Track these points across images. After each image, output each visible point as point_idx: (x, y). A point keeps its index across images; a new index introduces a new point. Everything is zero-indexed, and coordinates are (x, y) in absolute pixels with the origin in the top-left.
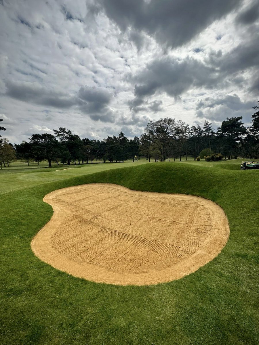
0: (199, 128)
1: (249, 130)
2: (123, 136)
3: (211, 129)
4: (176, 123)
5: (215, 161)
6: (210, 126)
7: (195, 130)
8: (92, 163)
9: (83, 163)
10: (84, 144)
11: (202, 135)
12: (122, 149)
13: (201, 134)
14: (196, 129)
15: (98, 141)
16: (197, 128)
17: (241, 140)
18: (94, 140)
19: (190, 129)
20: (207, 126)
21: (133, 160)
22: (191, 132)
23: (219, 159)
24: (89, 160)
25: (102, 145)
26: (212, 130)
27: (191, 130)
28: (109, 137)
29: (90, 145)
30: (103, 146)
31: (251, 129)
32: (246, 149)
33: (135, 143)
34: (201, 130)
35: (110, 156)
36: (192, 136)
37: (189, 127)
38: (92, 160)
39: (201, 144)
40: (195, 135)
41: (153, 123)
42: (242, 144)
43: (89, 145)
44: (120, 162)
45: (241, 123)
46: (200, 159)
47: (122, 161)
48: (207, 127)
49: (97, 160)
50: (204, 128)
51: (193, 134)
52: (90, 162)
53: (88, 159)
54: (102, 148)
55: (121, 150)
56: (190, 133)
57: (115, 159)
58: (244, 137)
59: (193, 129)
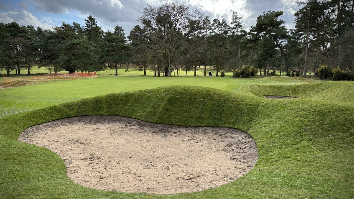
0: (225, 23)
1: (291, 33)
2: (94, 24)
3: (241, 26)
4: (191, 13)
5: (246, 78)
6: (240, 21)
7: (219, 25)
8: (29, 75)
9: (8, 73)
10: (11, 35)
11: (228, 35)
12: (93, 49)
13: (226, 32)
14: (219, 23)
15: (39, 28)
16: (221, 22)
17: (281, 48)
18: (28, 27)
19: (210, 23)
20: (236, 20)
21: (115, 70)
22: (213, 28)
23: (252, 75)
24: (22, 67)
25: (50, 38)
26: (244, 28)
27: (213, 25)
28: (64, 24)
29: (25, 36)
30: (53, 40)
31: (294, 31)
32: (286, 61)
33: (120, 41)
34: (228, 26)
35: (68, 62)
36: (213, 34)
37: (209, 19)
38: (30, 67)
39: (226, 49)
40: (218, 33)
41: (153, 10)
42: (282, 52)
43: (22, 36)
44: (88, 74)
45: (281, 22)
46: (226, 74)
47: (93, 73)
48: (236, 22)
49: (39, 68)
50: (232, 23)
51: (215, 32)
52: (24, 71)
53: (18, 65)
54: (52, 45)
55: (92, 51)
56: (210, 29)
57: (78, 69)
58: (284, 42)
59: (215, 23)
